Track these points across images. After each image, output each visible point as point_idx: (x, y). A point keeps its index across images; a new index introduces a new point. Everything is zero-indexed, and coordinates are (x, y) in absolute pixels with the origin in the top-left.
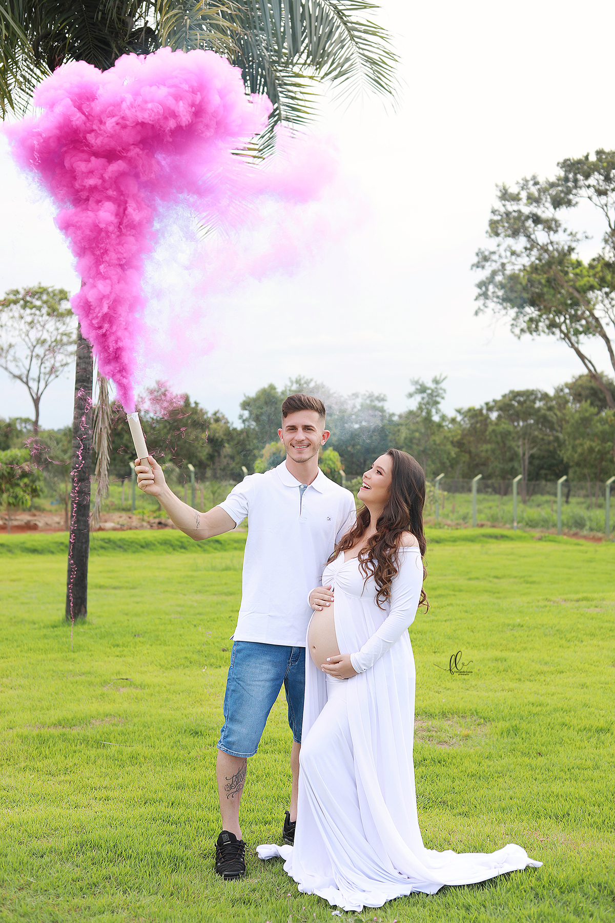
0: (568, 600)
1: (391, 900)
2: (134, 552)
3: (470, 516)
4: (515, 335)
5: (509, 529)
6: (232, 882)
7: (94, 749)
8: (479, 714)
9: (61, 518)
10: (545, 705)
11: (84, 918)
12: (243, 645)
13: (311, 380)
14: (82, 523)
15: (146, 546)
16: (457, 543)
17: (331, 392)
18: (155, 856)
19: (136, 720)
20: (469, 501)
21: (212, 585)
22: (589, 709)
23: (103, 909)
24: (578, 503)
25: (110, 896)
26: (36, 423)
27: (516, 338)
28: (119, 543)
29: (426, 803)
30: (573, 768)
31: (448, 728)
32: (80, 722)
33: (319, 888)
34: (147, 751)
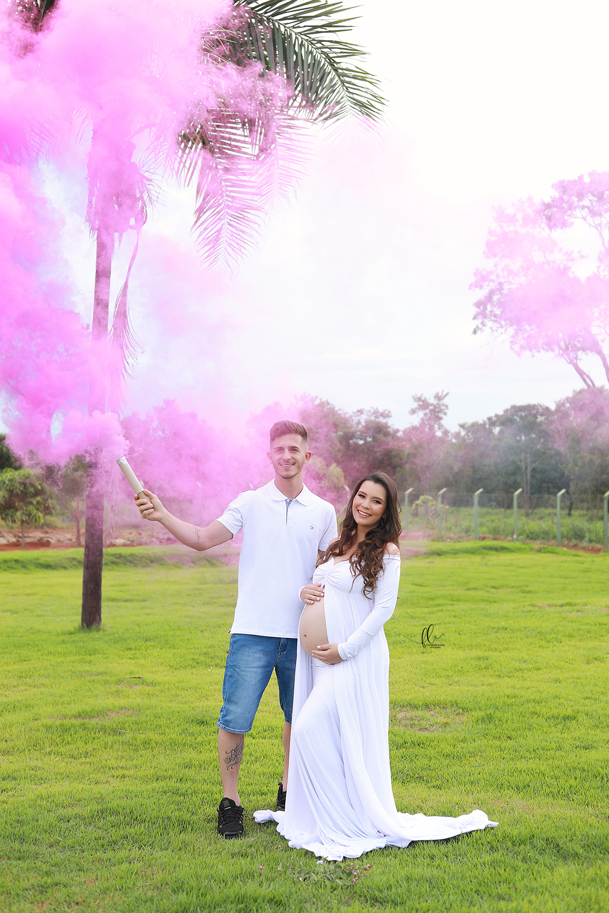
0: (553, 605)
1: (368, 852)
2: (144, 567)
3: (472, 529)
4: (515, 352)
5: (510, 541)
6: (232, 840)
7: (111, 737)
8: (459, 705)
9: (73, 535)
10: (519, 697)
11: (106, 867)
12: (238, 637)
15: (155, 561)
16: (458, 556)
17: (336, 409)
18: (166, 820)
19: (148, 712)
20: (471, 515)
21: (219, 597)
22: (558, 701)
23: (122, 861)
24: (580, 516)
25: (127, 851)
27: (516, 356)
28: (130, 558)
29: (400, 777)
30: (538, 749)
31: (430, 717)
32: (98, 714)
33: (307, 844)
34: (158, 738)
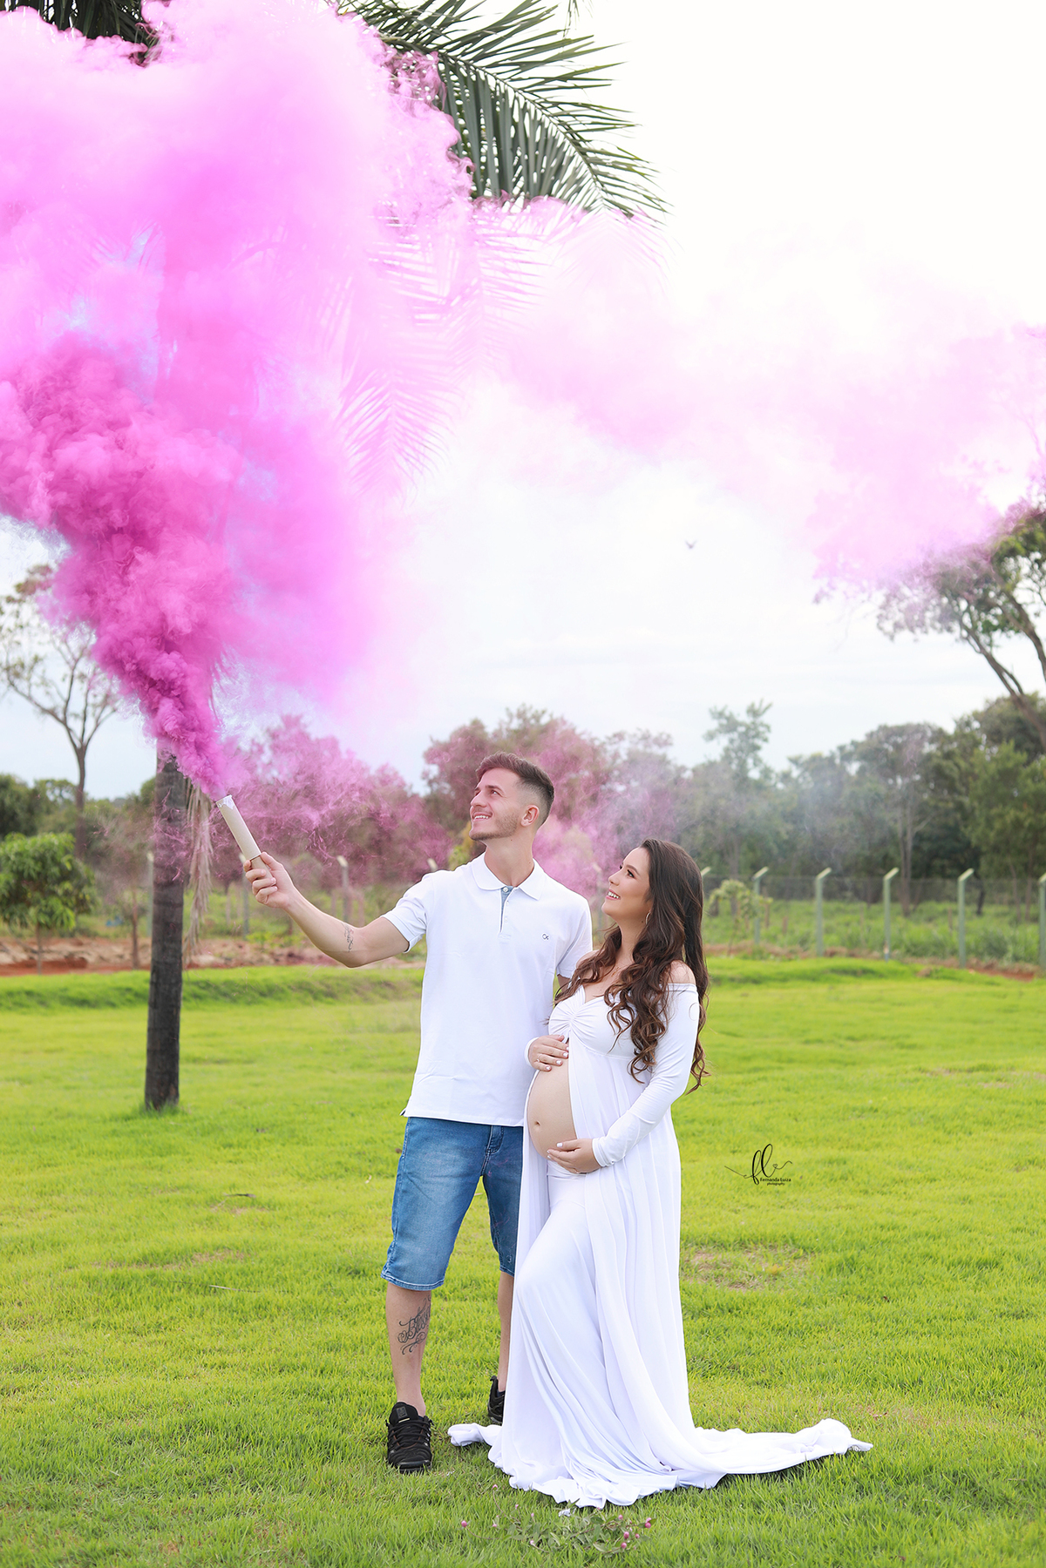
0: (955, 1070)
1: (646, 1497)
2: (249, 1004)
3: (812, 938)
4: (886, 634)
5: (878, 959)
6: (412, 1476)
7: (200, 1297)
8: (797, 1242)
9: (125, 949)
10: (901, 1228)
11: (196, 1522)
12: (417, 1124)
13: (544, 712)
14: (170, 953)
15: (268, 993)
16: (789, 984)
18: (298, 1441)
19: (263, 1254)
20: (810, 914)
21: (379, 1056)
22: (969, 1234)
23: (223, 1511)
24: (998, 915)
25: (232, 1494)
26: (79, 790)
27: (886, 639)
28: (223, 988)
29: (701, 1366)
30: (935, 1318)
31: (748, 1263)
32: (176, 1258)
33: (540, 1482)
34: (282, 1299)
